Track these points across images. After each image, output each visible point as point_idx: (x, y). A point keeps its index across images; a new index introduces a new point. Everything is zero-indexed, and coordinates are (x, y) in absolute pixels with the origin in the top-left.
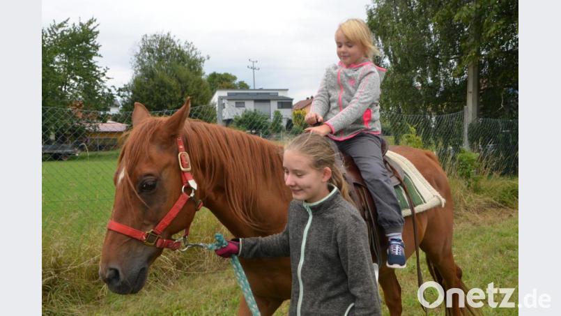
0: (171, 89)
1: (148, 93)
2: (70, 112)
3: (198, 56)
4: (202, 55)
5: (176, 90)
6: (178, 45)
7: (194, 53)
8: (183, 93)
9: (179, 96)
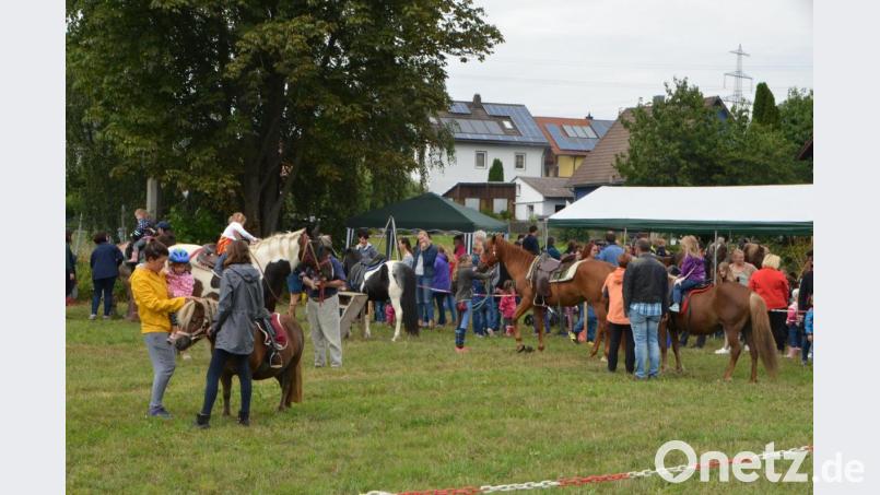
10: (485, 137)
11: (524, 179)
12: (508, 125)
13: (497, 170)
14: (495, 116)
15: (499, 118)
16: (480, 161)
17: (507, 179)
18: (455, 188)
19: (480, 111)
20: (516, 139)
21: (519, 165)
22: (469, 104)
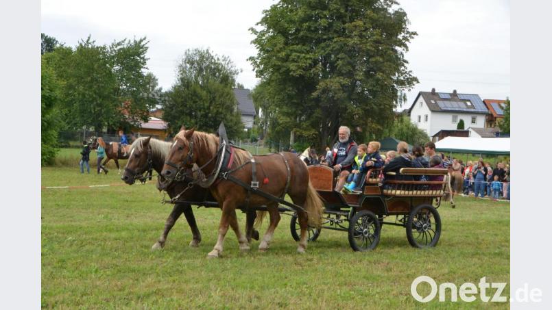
0: (201, 99)
1: (183, 100)
2: (120, 111)
3: (233, 69)
4: (236, 68)
5: (205, 100)
6: (216, 59)
7: (230, 65)
8: (211, 103)
9: (207, 105)
10: (457, 109)
11: (473, 129)
12: (469, 104)
13: (461, 124)
14: (463, 100)
15: (465, 101)
16: (454, 121)
17: (466, 129)
18: (440, 132)
19: (456, 98)
20: (472, 110)
21: (473, 122)
22: (450, 94)
